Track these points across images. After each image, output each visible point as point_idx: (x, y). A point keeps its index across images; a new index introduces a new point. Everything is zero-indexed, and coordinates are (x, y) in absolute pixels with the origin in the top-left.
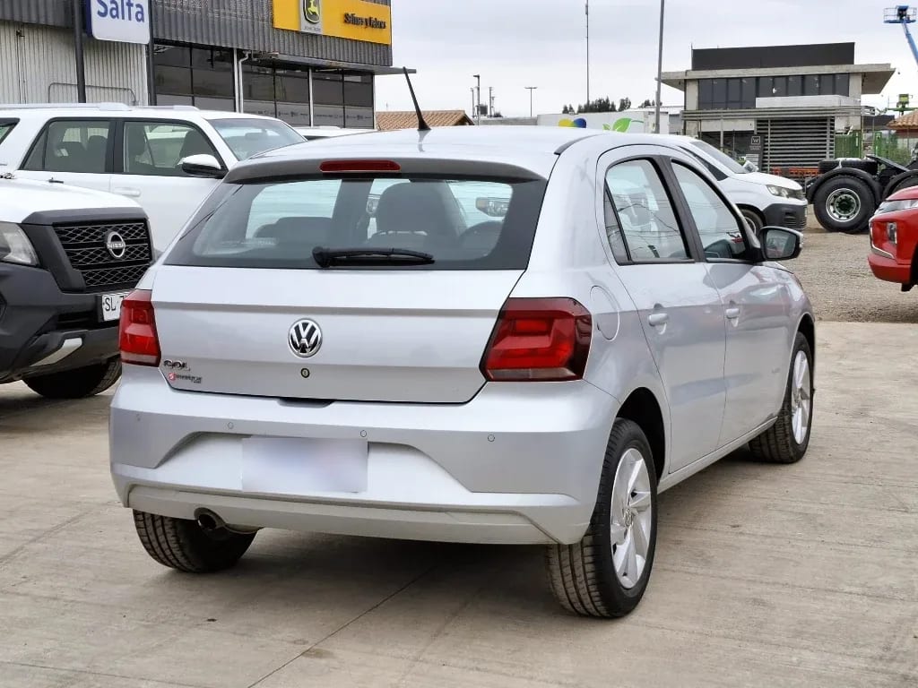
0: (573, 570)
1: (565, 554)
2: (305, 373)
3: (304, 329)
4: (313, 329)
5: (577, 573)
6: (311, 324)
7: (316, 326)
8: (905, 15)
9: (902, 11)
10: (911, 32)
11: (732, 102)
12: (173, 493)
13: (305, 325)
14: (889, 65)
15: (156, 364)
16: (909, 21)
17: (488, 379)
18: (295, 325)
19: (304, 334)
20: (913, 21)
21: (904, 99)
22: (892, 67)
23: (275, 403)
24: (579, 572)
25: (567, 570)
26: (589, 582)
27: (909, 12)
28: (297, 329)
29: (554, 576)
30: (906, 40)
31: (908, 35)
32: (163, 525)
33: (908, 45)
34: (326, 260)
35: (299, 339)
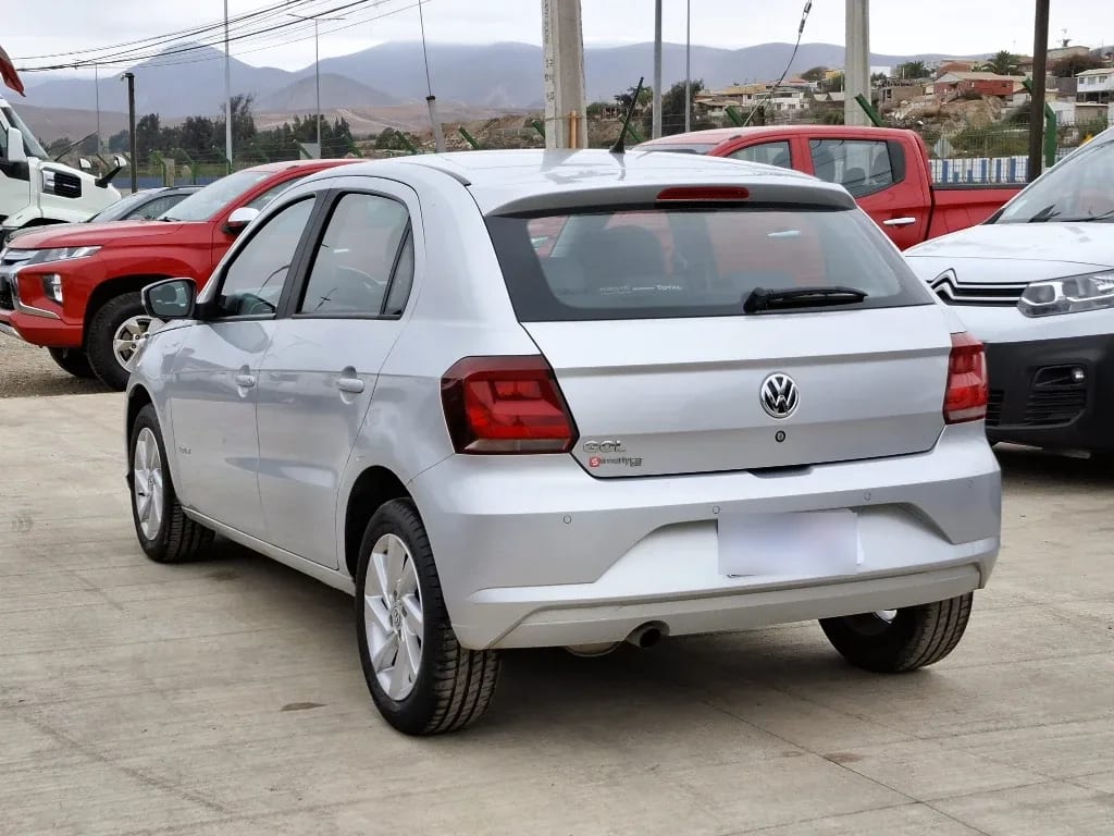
2: (780, 437)
3: (780, 385)
4: (789, 384)
6: (786, 378)
7: (792, 381)
13: (780, 380)
15: (569, 449)
17: (948, 421)
18: (767, 381)
19: (780, 390)
23: (750, 476)
25: (943, 620)
28: (771, 385)
34: (758, 304)
35: (776, 396)
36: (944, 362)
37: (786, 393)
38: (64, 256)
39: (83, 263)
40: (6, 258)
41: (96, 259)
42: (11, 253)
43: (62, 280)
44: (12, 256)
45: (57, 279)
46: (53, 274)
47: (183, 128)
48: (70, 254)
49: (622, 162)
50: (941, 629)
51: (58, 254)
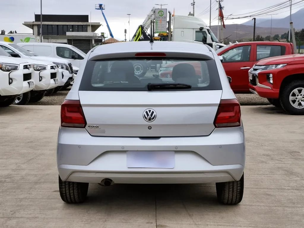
0: (233, 189)
1: (231, 184)
2: (150, 128)
3: (150, 112)
4: (153, 112)
5: (234, 190)
6: (152, 110)
7: (154, 111)
8: (102, 7)
9: (101, 6)
10: (103, 13)
11: (50, 33)
12: (94, 173)
13: (150, 111)
14: (99, 23)
15: (84, 127)
16: (103, 9)
17: (216, 127)
18: (146, 111)
19: (150, 114)
20: (104, 9)
21: (103, 34)
22: (101, 24)
23: (138, 139)
24: (235, 189)
25: (231, 190)
26: (238, 193)
27: (103, 6)
28: (147, 112)
29: (226, 192)
30: (102, 15)
31: (103, 14)
32: (73, 187)
33: (103, 17)
34: (152, 88)
35: (148, 116)
36: (216, 108)
37: (152, 115)
38: (274, 67)
39: (280, 70)
40: (255, 68)
41: (285, 68)
42: (256, 66)
43: (273, 76)
44: (256, 67)
45: (271, 75)
46: (270, 73)
47: (301, 32)
48: (276, 67)
49: (152, 45)
50: (231, 192)
51: (272, 67)
